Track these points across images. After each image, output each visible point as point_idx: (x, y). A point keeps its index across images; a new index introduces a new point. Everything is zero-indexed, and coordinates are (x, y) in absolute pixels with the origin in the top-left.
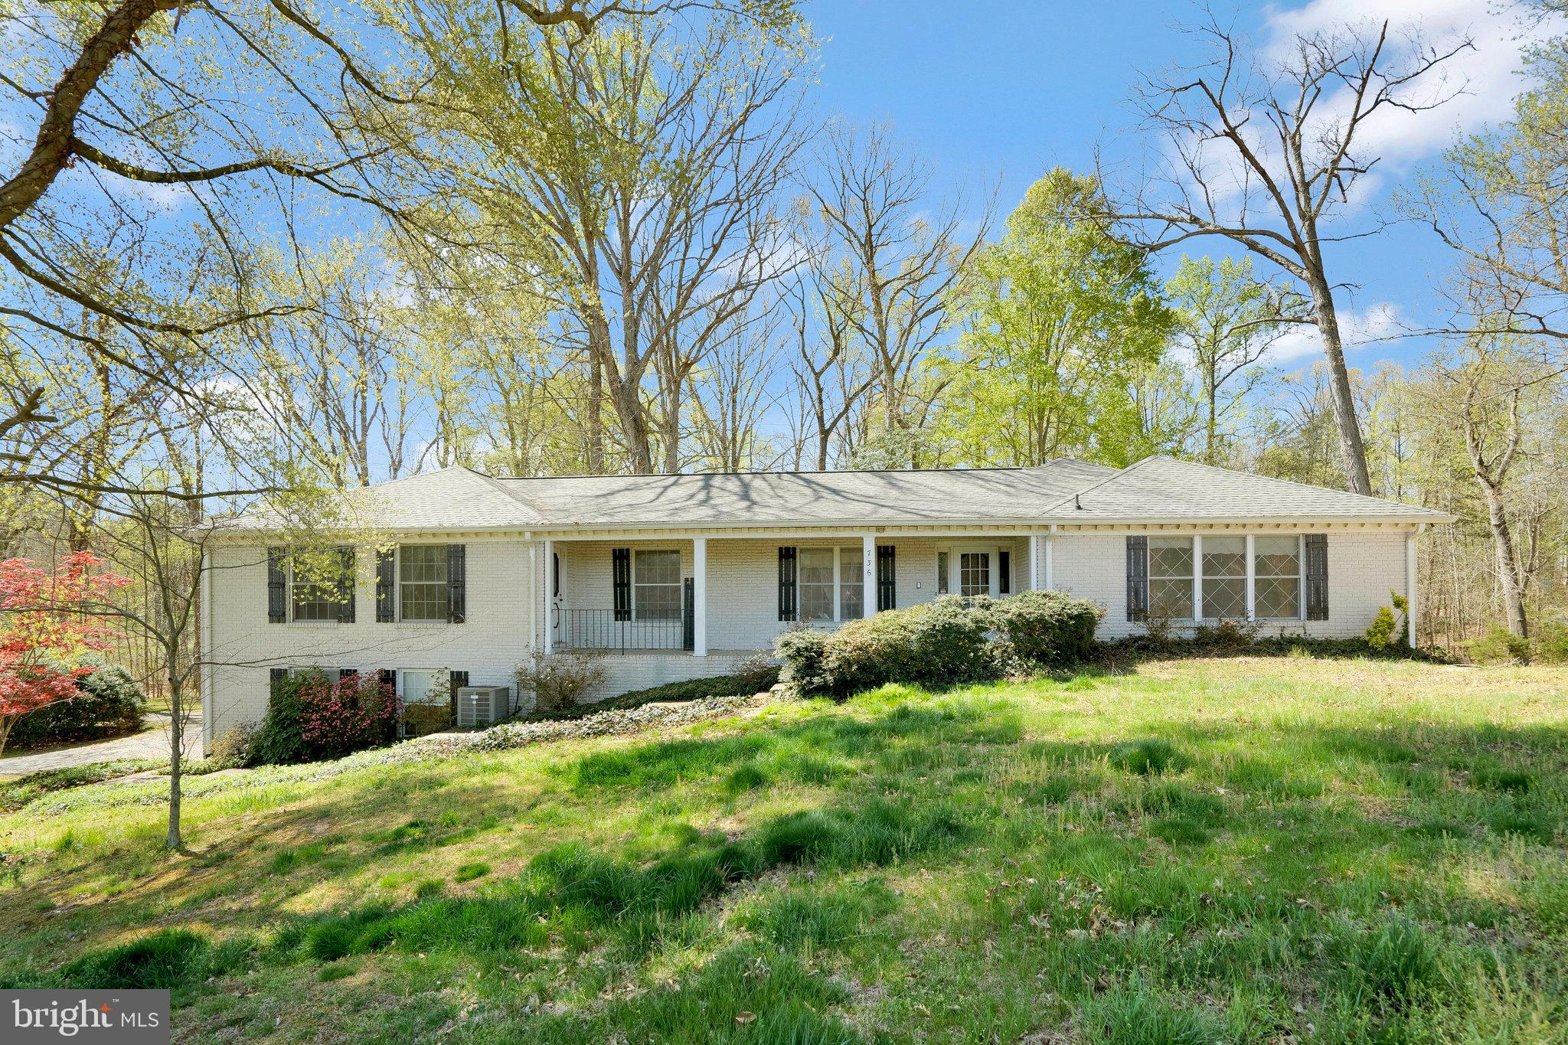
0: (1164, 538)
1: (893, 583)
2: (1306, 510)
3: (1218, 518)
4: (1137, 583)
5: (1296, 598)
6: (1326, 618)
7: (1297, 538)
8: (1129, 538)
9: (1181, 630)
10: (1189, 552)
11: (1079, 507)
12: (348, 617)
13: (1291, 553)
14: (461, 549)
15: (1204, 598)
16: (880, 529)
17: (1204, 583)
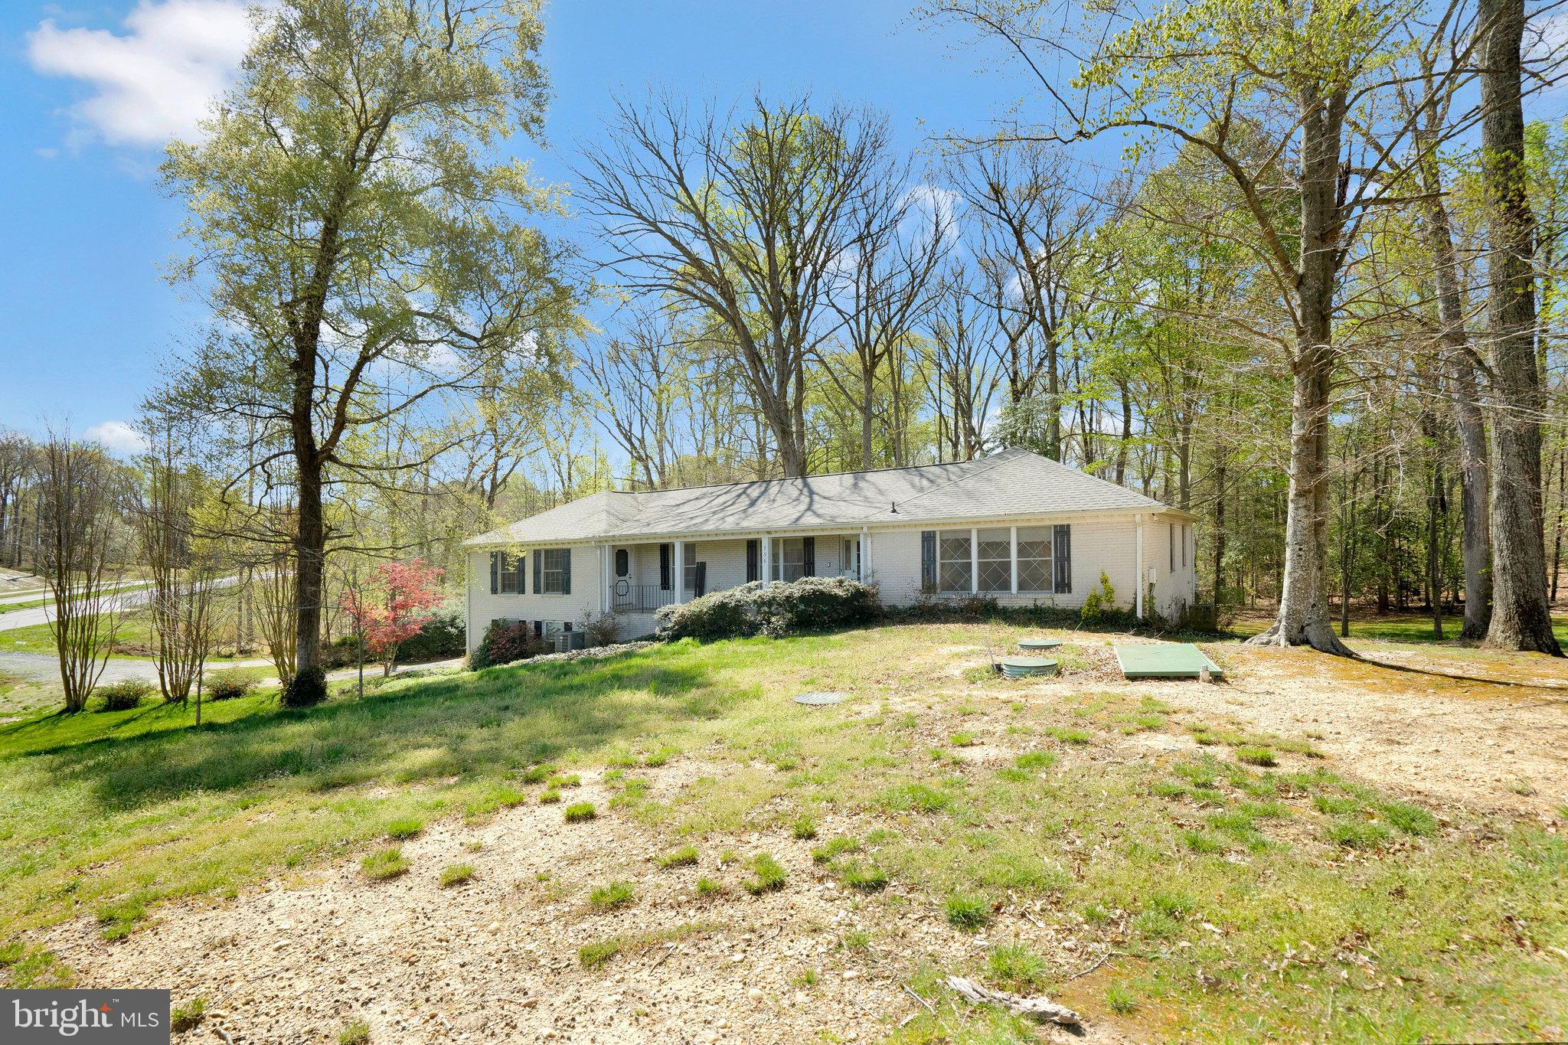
0: (950, 532)
1: (813, 563)
2: (1052, 506)
4: (929, 565)
5: (1049, 576)
6: (1070, 591)
7: (1048, 529)
8: (924, 533)
9: (961, 599)
10: (968, 541)
11: (894, 511)
12: (522, 591)
13: (1046, 540)
14: (569, 551)
15: (980, 576)
16: (769, 533)
17: (980, 564)
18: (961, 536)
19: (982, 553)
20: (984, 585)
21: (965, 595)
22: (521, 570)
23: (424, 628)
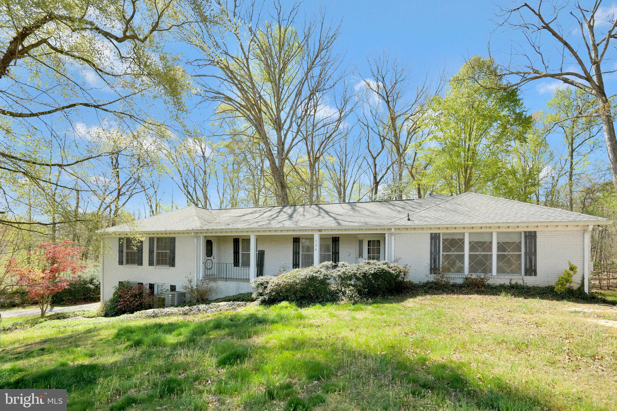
0: (450, 234)
1: (338, 253)
2: (524, 219)
3: (476, 224)
4: (435, 256)
5: (520, 264)
6: (535, 275)
7: (520, 233)
8: (431, 234)
9: (457, 279)
10: (462, 241)
11: (409, 220)
12: (141, 263)
13: (517, 241)
14: (174, 239)
15: (470, 263)
16: (320, 231)
17: (470, 256)
18: (457, 237)
19: (472, 248)
20: (472, 269)
21: (460, 275)
22: (140, 250)
23: (71, 284)
